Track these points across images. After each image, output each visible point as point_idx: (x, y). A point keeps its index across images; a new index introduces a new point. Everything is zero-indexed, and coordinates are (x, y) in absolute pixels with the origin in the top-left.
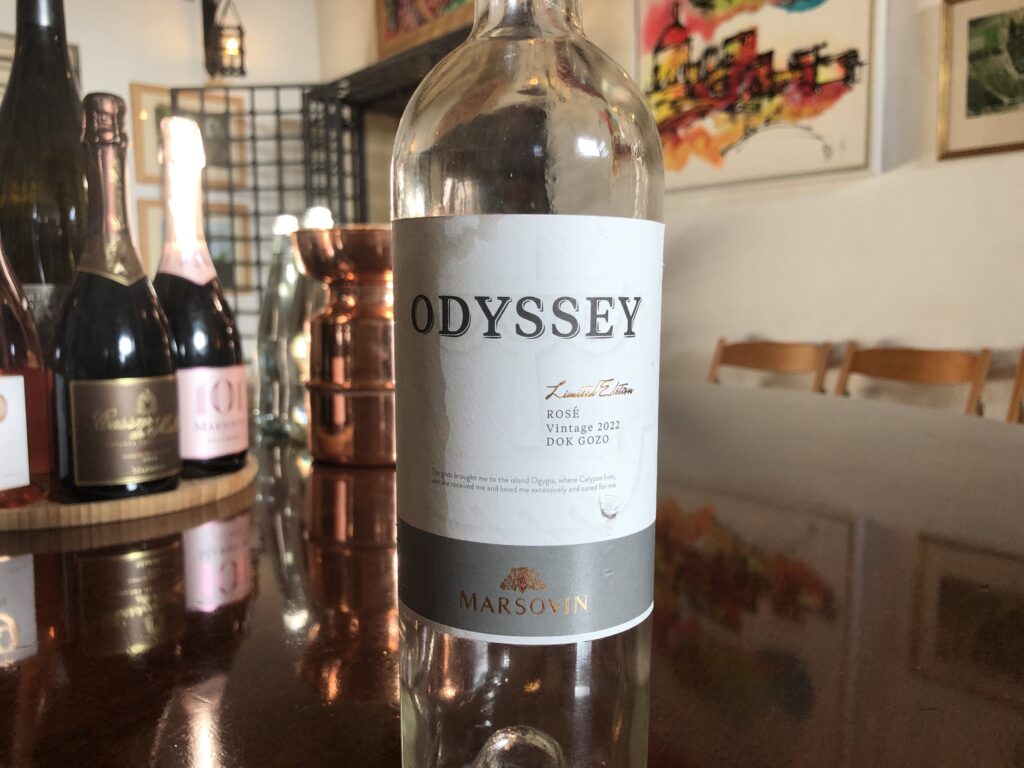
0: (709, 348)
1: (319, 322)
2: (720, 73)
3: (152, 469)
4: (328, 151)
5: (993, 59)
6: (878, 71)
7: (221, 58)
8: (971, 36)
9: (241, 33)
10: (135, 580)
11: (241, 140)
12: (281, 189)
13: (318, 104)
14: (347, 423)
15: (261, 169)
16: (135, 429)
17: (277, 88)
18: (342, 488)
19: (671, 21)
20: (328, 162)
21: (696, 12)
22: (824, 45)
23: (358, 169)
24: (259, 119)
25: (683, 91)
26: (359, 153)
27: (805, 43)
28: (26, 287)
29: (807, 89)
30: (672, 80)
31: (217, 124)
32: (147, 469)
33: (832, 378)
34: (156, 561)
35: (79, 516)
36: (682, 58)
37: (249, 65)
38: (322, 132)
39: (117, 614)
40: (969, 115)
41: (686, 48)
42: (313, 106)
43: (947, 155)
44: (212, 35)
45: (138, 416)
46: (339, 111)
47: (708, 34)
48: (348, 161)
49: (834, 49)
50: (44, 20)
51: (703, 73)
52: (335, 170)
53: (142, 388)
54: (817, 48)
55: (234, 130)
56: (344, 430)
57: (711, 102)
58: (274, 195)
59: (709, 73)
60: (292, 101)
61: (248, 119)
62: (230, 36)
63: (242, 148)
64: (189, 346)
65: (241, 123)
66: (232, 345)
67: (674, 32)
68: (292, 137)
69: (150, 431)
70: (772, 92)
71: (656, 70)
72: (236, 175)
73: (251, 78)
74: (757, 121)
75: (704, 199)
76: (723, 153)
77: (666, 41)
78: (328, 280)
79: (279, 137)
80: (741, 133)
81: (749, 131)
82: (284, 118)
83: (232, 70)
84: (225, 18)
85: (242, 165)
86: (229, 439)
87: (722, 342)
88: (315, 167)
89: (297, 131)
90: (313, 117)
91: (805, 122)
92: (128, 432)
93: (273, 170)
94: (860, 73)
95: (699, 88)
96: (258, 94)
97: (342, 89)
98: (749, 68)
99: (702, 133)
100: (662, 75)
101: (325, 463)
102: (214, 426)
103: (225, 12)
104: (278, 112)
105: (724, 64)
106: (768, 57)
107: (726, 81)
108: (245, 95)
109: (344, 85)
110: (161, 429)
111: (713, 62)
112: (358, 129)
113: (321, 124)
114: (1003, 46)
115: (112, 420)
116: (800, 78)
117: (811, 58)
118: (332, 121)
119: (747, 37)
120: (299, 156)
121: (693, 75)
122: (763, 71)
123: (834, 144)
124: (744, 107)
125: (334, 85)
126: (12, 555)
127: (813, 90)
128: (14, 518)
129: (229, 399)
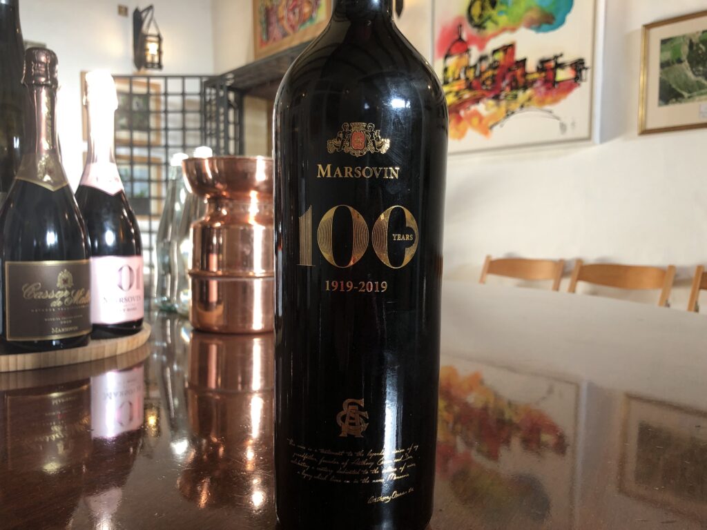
0: (480, 262)
1: (200, 226)
2: (490, 73)
3: (67, 329)
4: (218, 121)
5: (676, 66)
6: (598, 74)
7: (145, 56)
8: (662, 50)
9: (160, 39)
11: (158, 112)
13: (211, 89)
14: (219, 302)
15: (170, 133)
16: (54, 299)
17: (183, 77)
18: (214, 349)
19: (456, 37)
20: (218, 129)
21: (474, 31)
22: (561, 55)
23: (238, 136)
24: (170, 99)
25: (464, 85)
26: (240, 124)
27: (548, 54)
29: (550, 85)
30: (457, 76)
31: (141, 101)
32: (63, 329)
33: (566, 283)
35: (8, 365)
36: (464, 62)
37: (164, 62)
38: (214, 108)
40: (660, 105)
41: (466, 55)
42: (208, 91)
43: (645, 132)
44: (140, 40)
45: (57, 289)
46: (226, 95)
47: (481, 47)
48: (231, 128)
49: (568, 58)
51: (478, 73)
52: (222, 135)
53: (61, 268)
54: (556, 57)
55: (152, 106)
56: (216, 308)
57: (484, 93)
59: (482, 73)
60: (193, 86)
61: (163, 98)
62: (151, 42)
63: (158, 118)
64: (101, 240)
65: (158, 101)
67: (458, 44)
68: (193, 112)
70: (526, 86)
71: (446, 70)
72: (153, 138)
73: (166, 71)
74: (515, 106)
75: (476, 159)
76: (491, 128)
77: (453, 51)
78: (208, 196)
79: (183, 112)
80: (504, 115)
81: (509, 113)
82: (187, 98)
83: (152, 65)
84: (149, 29)
85: (158, 130)
86: (129, 310)
87: (488, 258)
89: (197, 108)
90: (208, 98)
91: (548, 107)
92: (49, 301)
93: (179, 134)
94: (586, 74)
95: (475, 83)
96: (170, 81)
97: (229, 79)
98: (509, 70)
99: (477, 114)
100: (450, 73)
101: (202, 331)
103: (149, 26)
104: (183, 94)
105: (493, 67)
106: (524, 61)
107: (493, 79)
108: (161, 82)
109: (230, 76)
110: (75, 300)
111: (485, 65)
112: (239, 107)
113: (214, 102)
114: (684, 57)
115: (37, 291)
116: (545, 77)
117: (552, 64)
118: (220, 101)
119: (509, 49)
120: (198, 125)
121: (471, 74)
122: (519, 72)
123: (568, 122)
124: (506, 96)
125: (223, 77)
127: (554, 85)
129: (130, 280)
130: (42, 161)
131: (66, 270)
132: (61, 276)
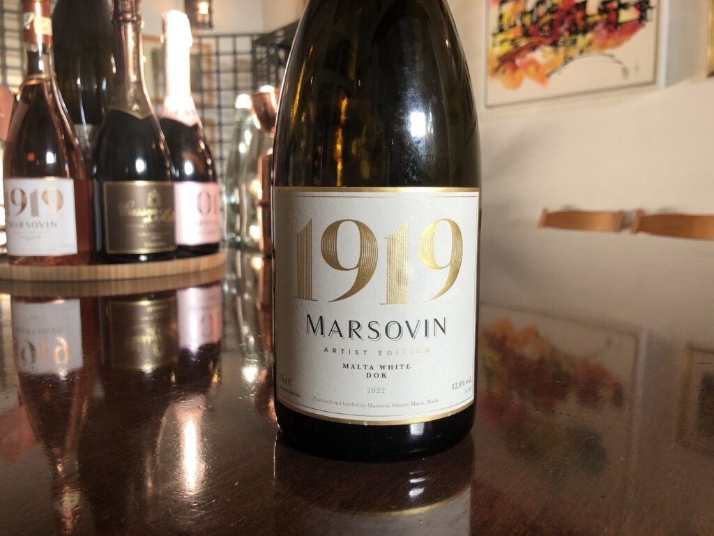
0: (537, 215)
1: (267, 159)
2: (548, 18)
3: (158, 244)
6: (664, 12)
7: (196, 16)
10: (146, 319)
11: (209, 72)
13: (262, 48)
15: (222, 93)
16: (146, 216)
17: (234, 36)
24: (222, 59)
25: (520, 32)
28: (76, 127)
29: (612, 27)
30: (512, 23)
31: (193, 62)
32: (154, 244)
34: (160, 307)
36: (520, 8)
37: (215, 21)
38: (265, 67)
39: (135, 339)
41: (523, 0)
42: (259, 49)
43: (713, 73)
44: (190, 1)
45: (148, 208)
46: (276, 53)
51: (535, 18)
53: (150, 189)
55: (205, 66)
57: (541, 39)
58: (231, 111)
59: (539, 18)
60: (244, 45)
62: (202, 1)
63: (210, 79)
64: (182, 171)
65: (210, 61)
66: (211, 172)
68: (245, 71)
69: (156, 218)
70: (585, 30)
71: (501, 17)
72: (206, 98)
73: (217, 29)
74: (574, 52)
75: (533, 109)
76: (548, 76)
79: (235, 71)
80: (562, 61)
81: (567, 60)
82: (239, 57)
83: (204, 25)
85: (210, 90)
86: (208, 233)
87: (545, 210)
89: (249, 66)
90: (259, 56)
91: (609, 51)
92: (141, 218)
93: (231, 94)
94: (651, 14)
95: (532, 30)
96: (222, 41)
97: (279, 37)
98: (569, 13)
99: (533, 62)
100: (505, 21)
102: (199, 223)
104: (235, 53)
105: (550, 11)
106: (583, 5)
107: (551, 24)
108: (212, 42)
109: (280, 34)
110: (163, 218)
111: (542, 9)
113: (265, 61)
115: (131, 209)
116: (607, 19)
117: (615, 5)
118: (272, 60)
120: (249, 84)
121: (527, 20)
122: (579, 15)
123: (630, 66)
124: (564, 42)
125: (272, 35)
126: (67, 298)
127: (616, 27)
128: (68, 272)
129: (210, 205)
130: (131, 92)
131: (155, 191)
132: (150, 196)
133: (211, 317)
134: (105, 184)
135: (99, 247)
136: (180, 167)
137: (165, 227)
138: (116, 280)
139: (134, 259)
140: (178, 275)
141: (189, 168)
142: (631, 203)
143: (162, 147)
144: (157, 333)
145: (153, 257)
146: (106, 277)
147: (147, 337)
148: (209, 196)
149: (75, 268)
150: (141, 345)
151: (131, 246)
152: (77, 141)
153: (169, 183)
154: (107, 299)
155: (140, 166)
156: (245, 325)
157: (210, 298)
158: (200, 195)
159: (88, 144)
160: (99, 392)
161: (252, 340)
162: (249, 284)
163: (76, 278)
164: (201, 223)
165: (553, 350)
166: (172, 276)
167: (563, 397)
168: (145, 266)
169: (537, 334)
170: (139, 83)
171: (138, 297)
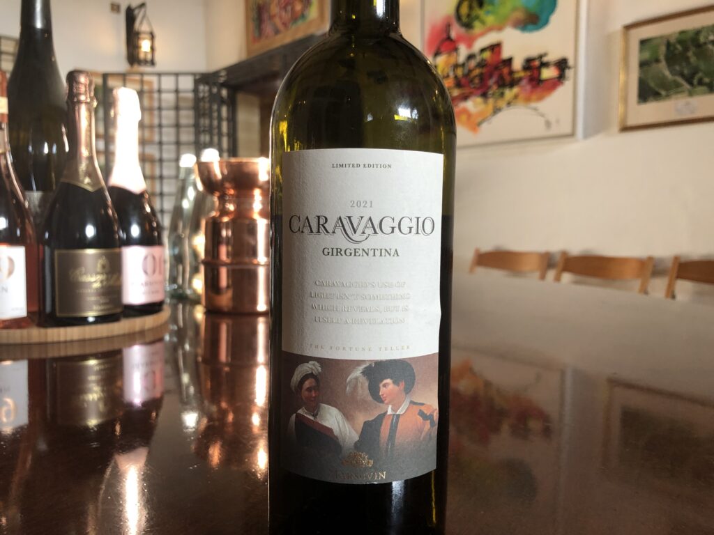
1: (211, 221)
2: (477, 71)
3: (105, 307)
4: (211, 118)
5: (654, 66)
6: (580, 72)
7: (138, 53)
8: (641, 50)
9: (152, 37)
10: (92, 378)
12: (178, 143)
13: (204, 86)
14: (228, 287)
15: (164, 130)
16: (95, 282)
17: (177, 75)
18: (224, 328)
19: (445, 36)
20: (211, 125)
21: (462, 30)
22: (545, 55)
23: (232, 131)
24: (164, 96)
25: (453, 83)
26: (232, 120)
27: (534, 53)
28: (27, 193)
29: (534, 83)
30: (446, 75)
32: (103, 307)
33: (551, 274)
34: (106, 366)
35: (59, 336)
36: (452, 60)
37: (157, 59)
38: (207, 105)
39: (81, 397)
40: (639, 102)
41: (455, 54)
42: (201, 87)
43: (626, 129)
44: (132, 38)
45: (97, 273)
46: (219, 91)
47: (470, 45)
48: (225, 125)
49: (552, 57)
50: (39, 24)
51: (466, 71)
52: (216, 131)
53: (100, 256)
54: (541, 57)
55: (146, 103)
56: (226, 293)
57: (471, 90)
58: (173, 147)
59: (470, 71)
60: (187, 84)
61: (156, 95)
62: (144, 39)
63: (152, 115)
64: (129, 233)
65: (151, 98)
66: (156, 234)
67: (447, 43)
68: (187, 109)
69: (105, 283)
70: (512, 84)
73: (159, 67)
74: (502, 103)
76: (479, 124)
77: (442, 49)
78: (217, 194)
79: (177, 108)
80: (492, 111)
81: (497, 110)
82: (181, 95)
83: (145, 62)
84: (142, 26)
86: (153, 292)
87: (477, 251)
88: (202, 129)
89: (190, 104)
90: (201, 95)
91: (533, 105)
92: (91, 283)
93: (172, 130)
94: (569, 73)
95: (463, 81)
96: (164, 79)
97: (221, 76)
98: (496, 68)
99: (465, 111)
101: (214, 312)
102: (144, 284)
103: (141, 23)
104: (177, 91)
105: (481, 65)
106: (509, 61)
107: (482, 77)
108: (154, 79)
109: (223, 74)
110: (112, 282)
111: (473, 63)
112: (232, 104)
113: (207, 100)
114: (662, 57)
115: (81, 275)
116: (530, 76)
117: (537, 63)
118: (214, 98)
119: (495, 48)
120: (191, 121)
121: (460, 72)
122: (505, 71)
123: (552, 119)
124: (493, 94)
125: (216, 74)
126: (15, 359)
127: (538, 84)
128: (17, 335)
129: (153, 267)
130: (83, 166)
131: (104, 258)
132: (100, 262)
133: (154, 373)
134: (56, 252)
135: (48, 309)
136: (127, 231)
137: (113, 290)
138: (66, 342)
139: (83, 321)
140: (124, 335)
141: (135, 231)
142: (556, 245)
143: (110, 212)
144: (103, 391)
145: (100, 320)
146: (56, 339)
147: (94, 394)
148: (154, 258)
149: (25, 332)
150: (88, 402)
151: (81, 310)
152: (27, 204)
153: (117, 250)
154: (55, 360)
155: (90, 231)
156: (185, 372)
157: (153, 354)
158: (146, 258)
159: (38, 210)
160: (42, 446)
161: (192, 390)
162: (190, 333)
163: (25, 341)
164: (146, 284)
165: (487, 384)
166: (118, 336)
167: (496, 429)
168: (93, 327)
169: (471, 370)
170: (90, 158)
171: (86, 357)
